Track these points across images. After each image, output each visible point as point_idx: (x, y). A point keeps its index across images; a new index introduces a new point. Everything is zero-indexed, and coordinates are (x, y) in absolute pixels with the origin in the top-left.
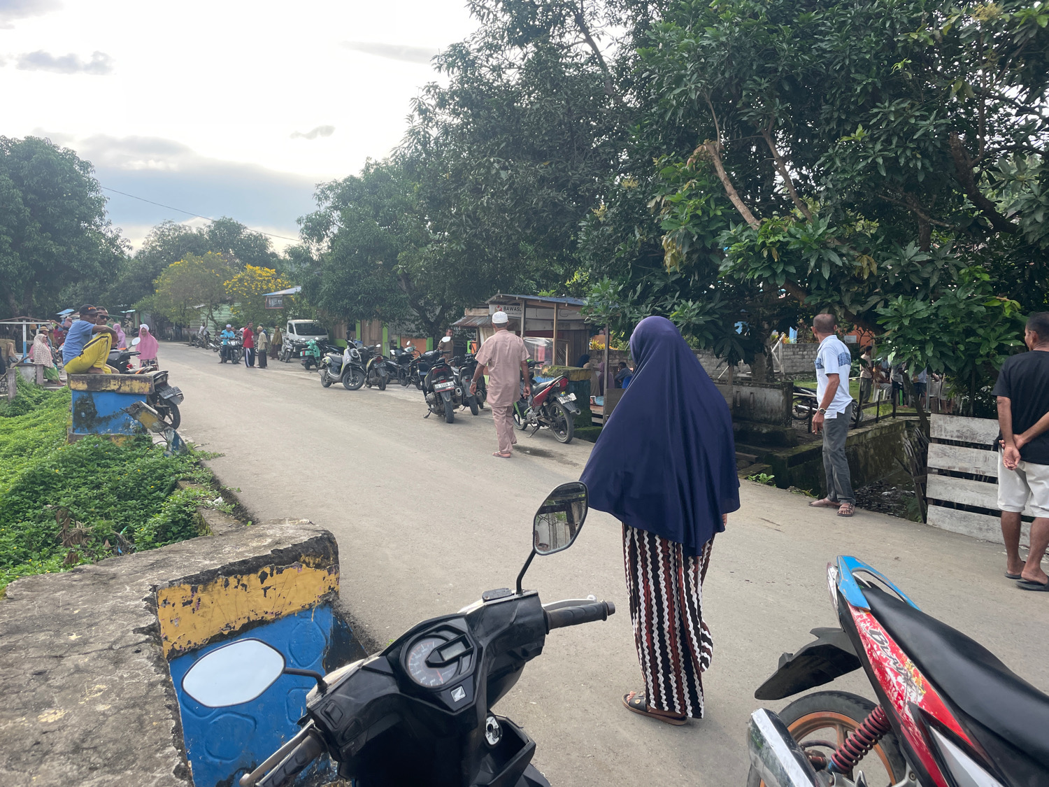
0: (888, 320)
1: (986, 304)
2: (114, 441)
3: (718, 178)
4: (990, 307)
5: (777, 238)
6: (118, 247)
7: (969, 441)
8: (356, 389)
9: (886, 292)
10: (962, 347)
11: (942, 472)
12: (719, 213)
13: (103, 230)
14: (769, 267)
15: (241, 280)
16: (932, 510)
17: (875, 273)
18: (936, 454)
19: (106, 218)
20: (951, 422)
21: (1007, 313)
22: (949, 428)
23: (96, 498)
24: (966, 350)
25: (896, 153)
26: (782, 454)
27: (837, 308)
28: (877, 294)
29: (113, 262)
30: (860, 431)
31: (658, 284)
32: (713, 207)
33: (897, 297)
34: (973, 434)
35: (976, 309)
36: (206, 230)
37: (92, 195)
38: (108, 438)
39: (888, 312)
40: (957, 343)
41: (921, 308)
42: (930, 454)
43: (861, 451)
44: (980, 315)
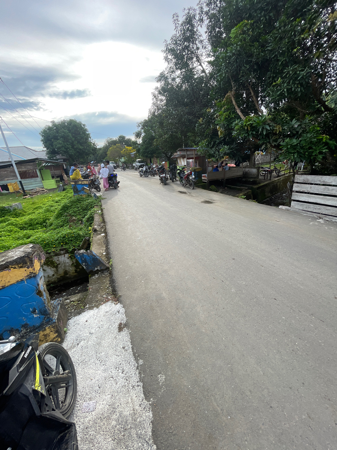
0: (284, 146)
1: (317, 138)
2: (83, 196)
3: (233, 104)
4: (318, 139)
5: (250, 123)
6: (95, 146)
7: (306, 182)
8: (148, 177)
9: (284, 137)
10: (307, 153)
11: (297, 192)
12: (233, 116)
13: (91, 141)
14: (247, 133)
15: (125, 151)
16: (293, 203)
17: (281, 131)
18: (296, 187)
19: (91, 138)
20: (301, 177)
21: (324, 140)
22: (300, 179)
23: (78, 211)
24: (308, 154)
25: (291, 86)
26: (255, 187)
27: (268, 144)
28: (281, 138)
29: (95, 150)
30: (279, 178)
31: (218, 141)
32: (232, 114)
33: (287, 138)
34: (308, 180)
35: (313, 140)
36: (117, 139)
37: (87, 133)
38: (82, 195)
39: (284, 144)
40: (306, 152)
41: (295, 141)
42: (294, 187)
43: (278, 184)
44: (315, 142)
